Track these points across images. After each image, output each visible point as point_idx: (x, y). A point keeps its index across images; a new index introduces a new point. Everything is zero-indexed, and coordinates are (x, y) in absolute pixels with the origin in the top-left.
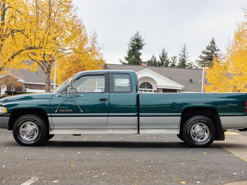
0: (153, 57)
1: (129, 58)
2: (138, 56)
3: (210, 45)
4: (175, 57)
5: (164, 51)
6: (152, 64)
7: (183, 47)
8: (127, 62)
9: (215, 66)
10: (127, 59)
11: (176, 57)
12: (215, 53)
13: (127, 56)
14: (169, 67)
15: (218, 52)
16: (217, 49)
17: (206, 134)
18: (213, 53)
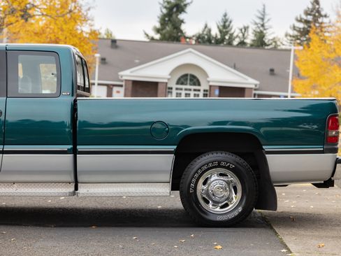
0: (206, 27)
1: (162, 29)
2: (177, 25)
3: (310, 6)
4: (246, 28)
5: (225, 15)
6: (204, 40)
7: (261, 9)
8: (157, 36)
9: (315, 44)
10: (158, 31)
11: (248, 27)
12: (320, 20)
13: (158, 25)
14: (235, 47)
15: (325, 20)
16: (323, 13)
17: (234, 195)
18: (315, 20)
